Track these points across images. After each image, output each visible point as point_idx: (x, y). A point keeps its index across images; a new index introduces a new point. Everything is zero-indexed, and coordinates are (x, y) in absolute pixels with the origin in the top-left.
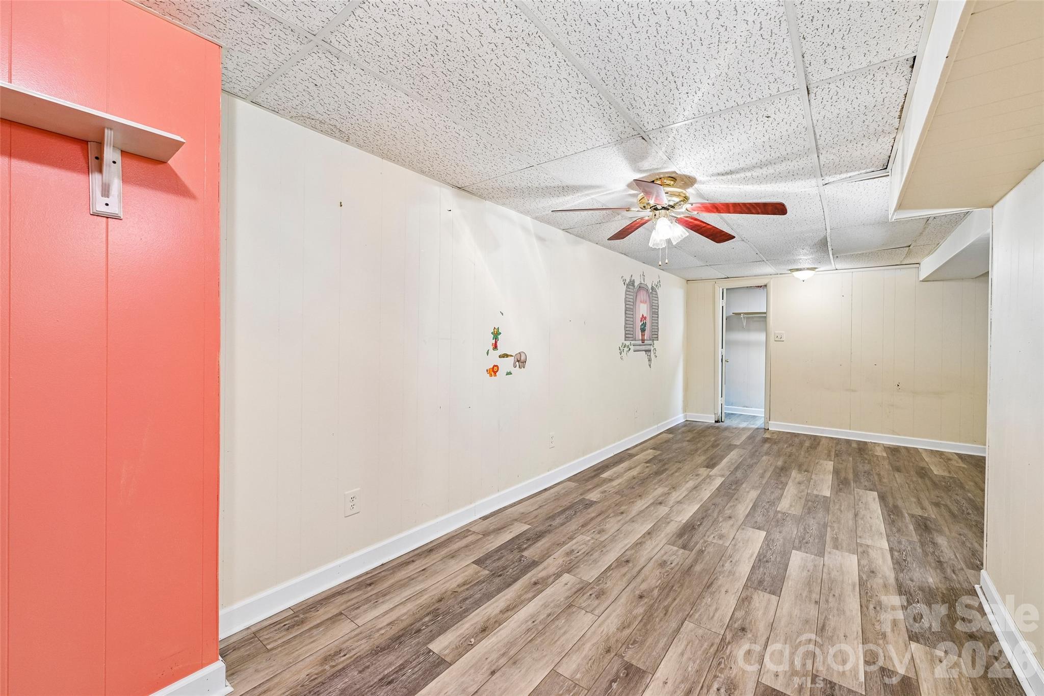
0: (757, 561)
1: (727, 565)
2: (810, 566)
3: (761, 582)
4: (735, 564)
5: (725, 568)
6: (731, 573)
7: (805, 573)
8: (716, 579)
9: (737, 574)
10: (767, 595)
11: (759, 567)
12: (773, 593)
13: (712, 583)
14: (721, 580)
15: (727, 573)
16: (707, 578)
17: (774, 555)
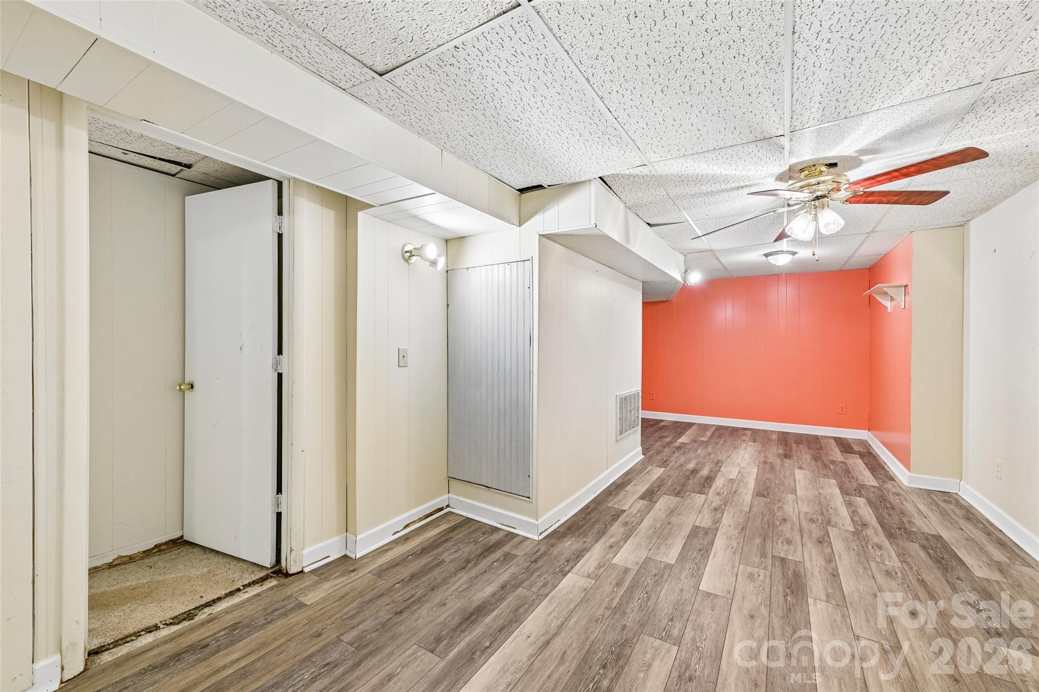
0: (710, 549)
1: (735, 545)
2: (663, 549)
3: (706, 533)
4: (728, 546)
5: (736, 541)
6: (730, 538)
7: (669, 542)
8: (740, 533)
9: (725, 538)
10: (702, 525)
11: (707, 545)
12: (697, 527)
13: (742, 530)
14: (736, 533)
15: (733, 538)
16: (747, 533)
17: (693, 556)
